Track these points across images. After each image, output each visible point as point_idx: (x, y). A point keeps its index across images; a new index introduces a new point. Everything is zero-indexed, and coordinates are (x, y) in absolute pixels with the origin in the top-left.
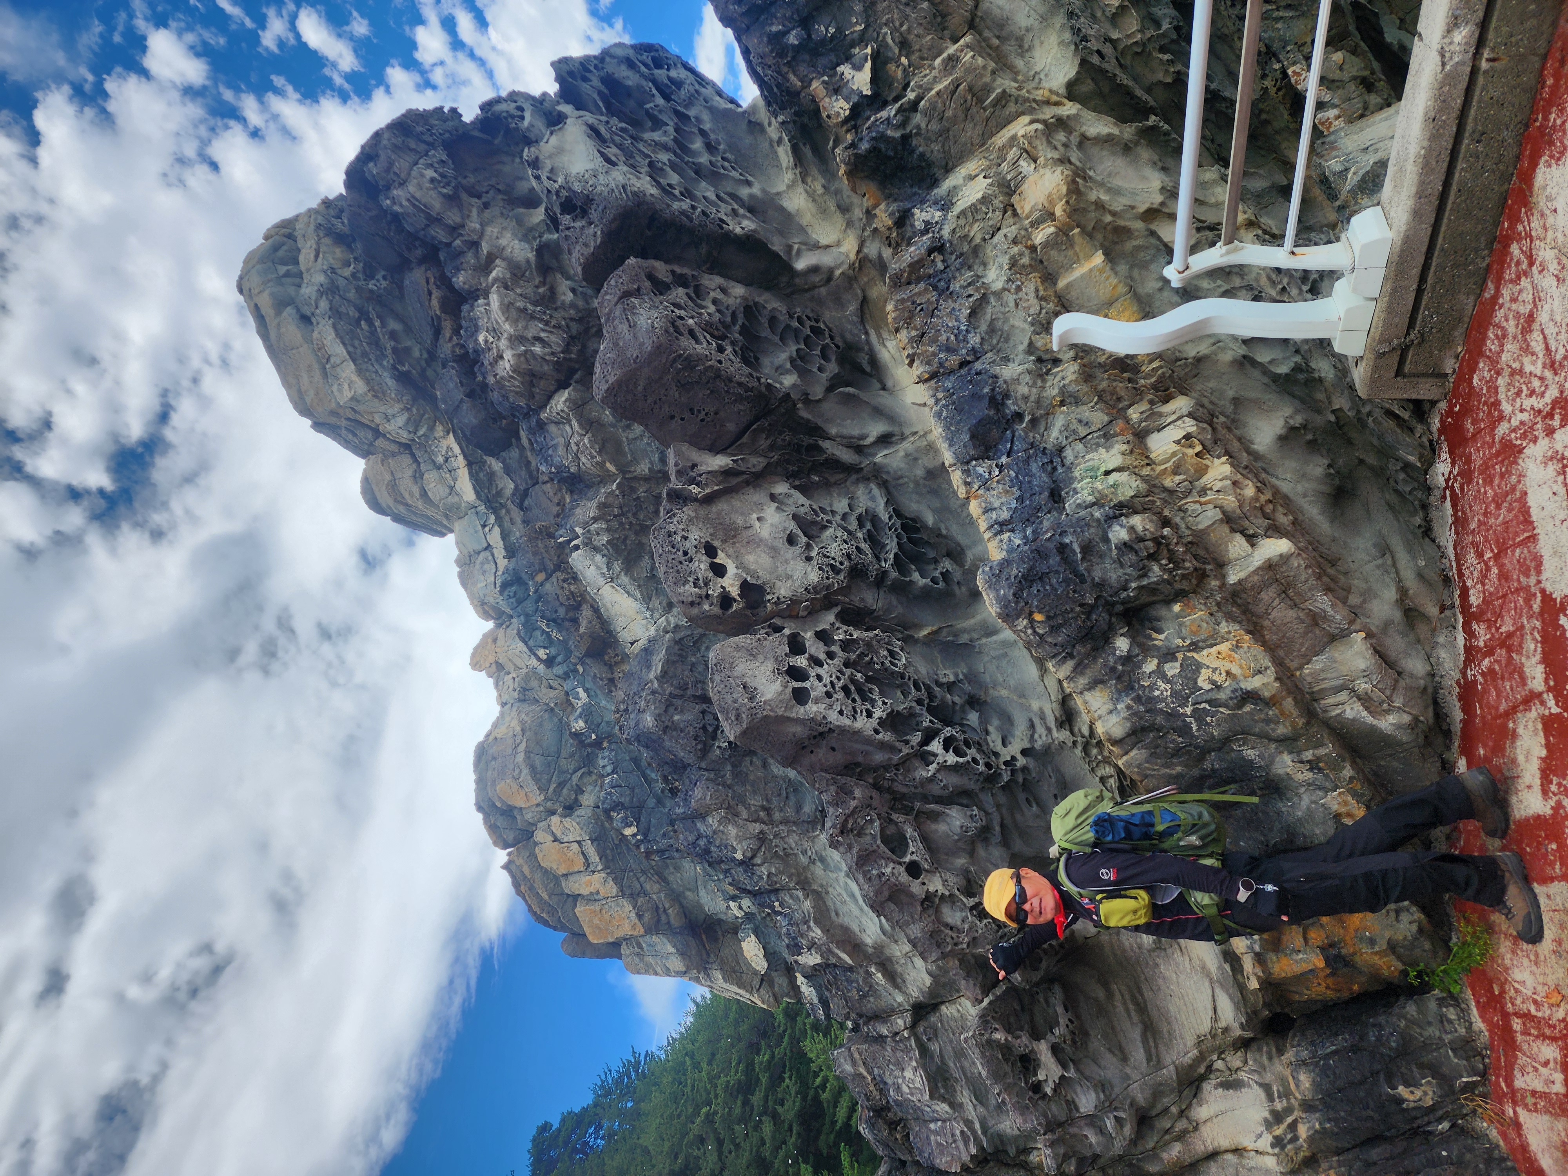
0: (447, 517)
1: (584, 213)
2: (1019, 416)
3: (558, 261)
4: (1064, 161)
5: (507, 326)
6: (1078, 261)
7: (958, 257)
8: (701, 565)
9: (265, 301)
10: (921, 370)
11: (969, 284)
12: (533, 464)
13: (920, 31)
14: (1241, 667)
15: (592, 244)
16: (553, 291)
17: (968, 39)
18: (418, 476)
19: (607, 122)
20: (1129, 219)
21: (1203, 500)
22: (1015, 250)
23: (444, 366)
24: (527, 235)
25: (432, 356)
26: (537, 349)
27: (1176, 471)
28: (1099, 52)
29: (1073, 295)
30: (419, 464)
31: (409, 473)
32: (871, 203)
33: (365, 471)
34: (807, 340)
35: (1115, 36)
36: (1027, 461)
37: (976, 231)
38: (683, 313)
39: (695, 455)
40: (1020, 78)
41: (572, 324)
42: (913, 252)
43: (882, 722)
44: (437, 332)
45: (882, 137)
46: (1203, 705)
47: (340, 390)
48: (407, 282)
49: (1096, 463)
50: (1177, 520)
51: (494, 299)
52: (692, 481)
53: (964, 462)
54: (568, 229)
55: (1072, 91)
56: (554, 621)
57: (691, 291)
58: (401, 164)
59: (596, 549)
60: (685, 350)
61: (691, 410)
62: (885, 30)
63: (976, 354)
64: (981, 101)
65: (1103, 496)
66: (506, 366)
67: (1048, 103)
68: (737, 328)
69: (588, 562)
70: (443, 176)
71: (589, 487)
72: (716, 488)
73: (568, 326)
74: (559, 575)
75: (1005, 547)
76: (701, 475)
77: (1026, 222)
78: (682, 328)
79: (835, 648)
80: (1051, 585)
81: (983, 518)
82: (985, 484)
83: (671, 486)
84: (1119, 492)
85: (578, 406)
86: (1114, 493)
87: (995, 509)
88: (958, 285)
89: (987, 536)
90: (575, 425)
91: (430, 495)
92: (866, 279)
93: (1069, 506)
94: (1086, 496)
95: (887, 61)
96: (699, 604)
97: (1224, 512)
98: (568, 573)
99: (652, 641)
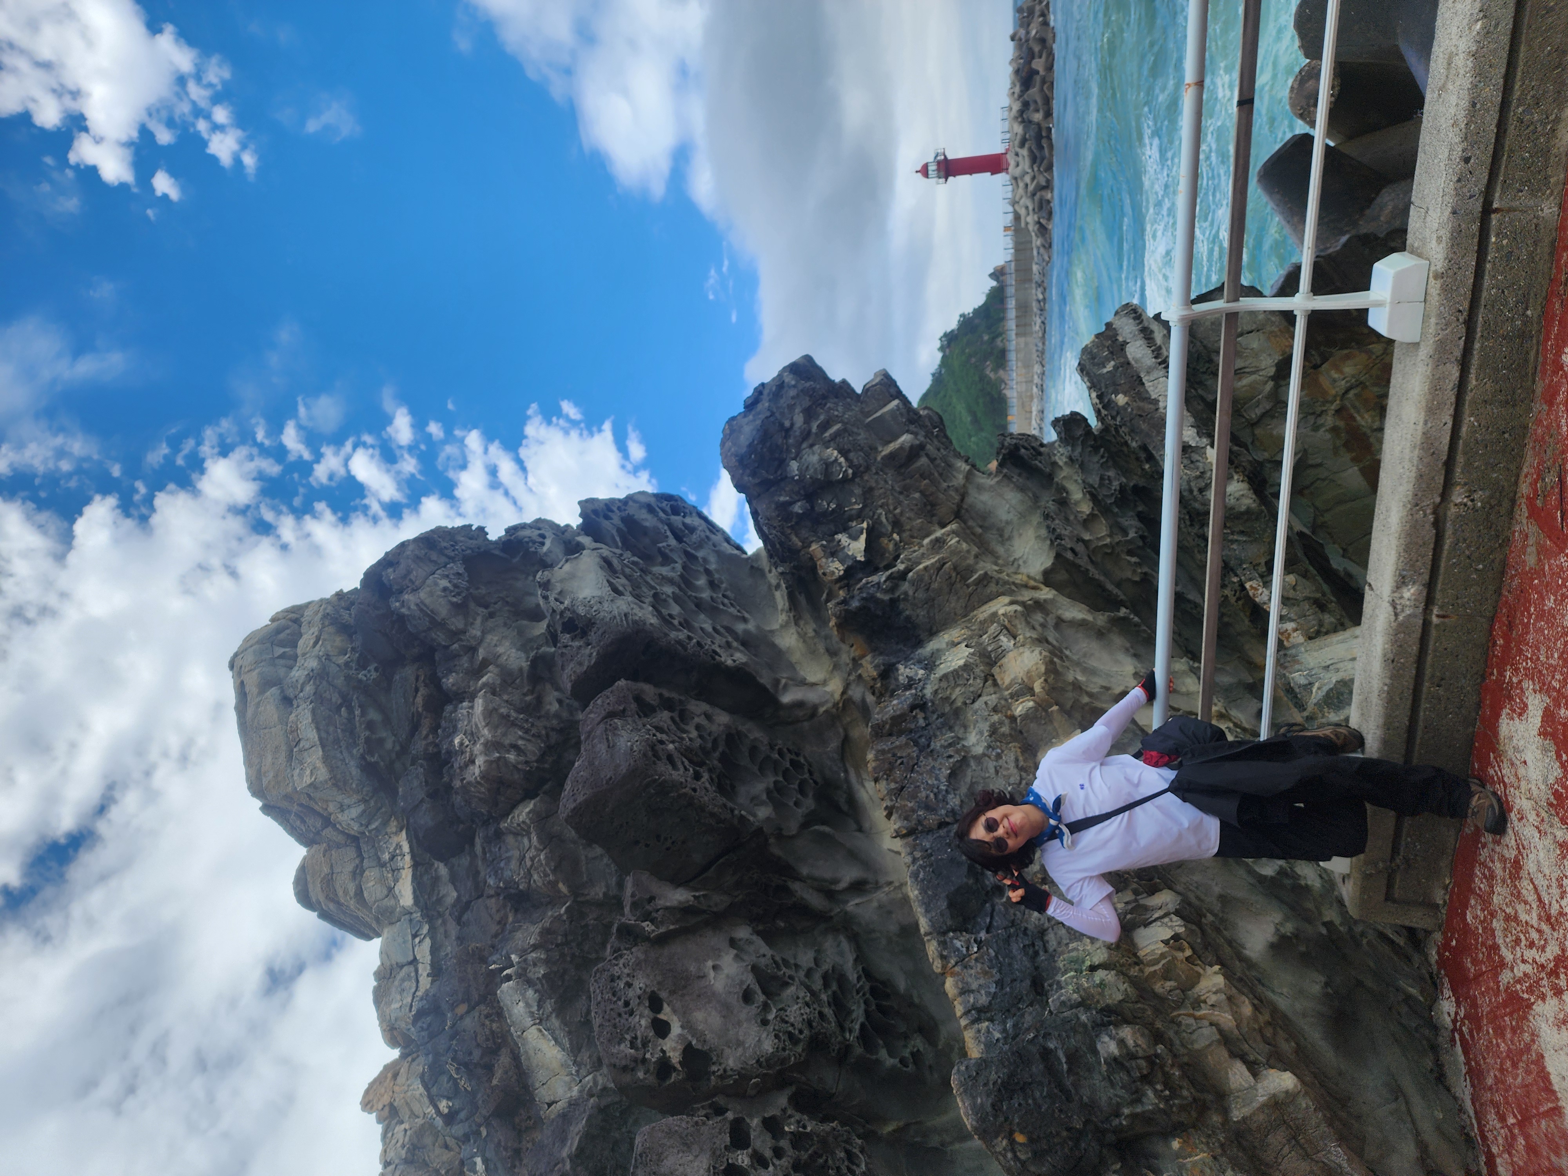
0: (377, 920)
1: (584, 634)
3: (551, 672)
4: (1042, 641)
5: (486, 732)
6: (1056, 735)
7: (939, 717)
8: (642, 1022)
9: (252, 680)
10: (899, 824)
11: (950, 745)
12: (482, 874)
13: (912, 515)
15: (586, 663)
16: (539, 701)
17: (953, 526)
18: (358, 873)
19: (621, 555)
20: (1105, 701)
21: (1198, 1014)
22: (996, 718)
23: (413, 764)
24: (525, 645)
25: (404, 749)
26: (512, 757)
27: (1166, 975)
28: (1072, 550)
30: (363, 859)
31: (350, 867)
32: (857, 653)
33: (305, 858)
34: (785, 773)
35: (1087, 537)
36: (1007, 940)
37: (957, 694)
38: (664, 737)
39: (655, 886)
40: (1000, 562)
41: (551, 733)
42: (896, 705)
44: (415, 728)
45: (872, 598)
47: (301, 776)
48: (397, 677)
49: (1080, 954)
50: (1171, 1034)
51: (479, 704)
52: (647, 917)
53: (940, 932)
54: (566, 647)
55: (1048, 578)
57: (676, 715)
58: (418, 573)
59: (530, 983)
60: (661, 775)
61: (658, 837)
62: (880, 511)
64: (964, 579)
65: (1090, 996)
66: (475, 771)
67: (1026, 586)
68: (717, 754)
69: (517, 997)
70: (456, 586)
71: (536, 906)
72: (672, 927)
73: (547, 735)
74: (484, 1009)
75: (983, 1039)
76: (658, 911)
77: (1007, 693)
78: (661, 753)
79: (784, 1143)
80: (1034, 1099)
81: (959, 999)
82: (962, 960)
83: (623, 920)
84: (1107, 992)
85: (541, 819)
86: (1102, 994)
87: (972, 991)
88: (938, 744)
89: (963, 1022)
90: (534, 839)
91: (366, 894)
92: (848, 719)
93: (1053, 1001)
94: (1069, 993)
95: (882, 535)
96: (633, 1070)
97: (1221, 1031)
98: (493, 1007)
99: (573, 1104)
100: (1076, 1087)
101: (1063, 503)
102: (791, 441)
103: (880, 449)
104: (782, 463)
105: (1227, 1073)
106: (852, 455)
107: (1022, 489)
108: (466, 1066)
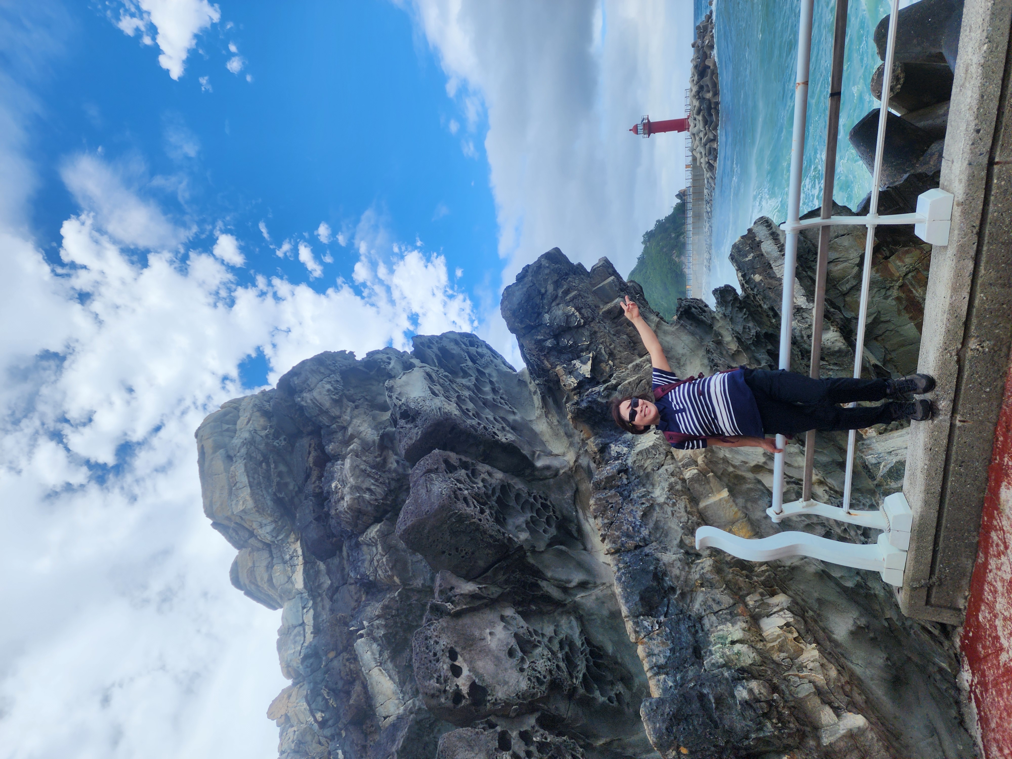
0: (281, 597)
1: (413, 420)
2: (673, 589)
3: (392, 443)
5: (351, 480)
6: (712, 492)
7: (636, 478)
8: (444, 666)
9: (209, 444)
10: (609, 546)
11: (643, 496)
12: (347, 570)
13: (621, 349)
15: (414, 438)
16: (385, 461)
18: (270, 567)
19: (438, 371)
20: (744, 471)
22: (673, 480)
23: (306, 499)
24: (377, 426)
25: (300, 490)
26: (367, 496)
27: (781, 649)
29: (709, 513)
30: (273, 558)
31: (265, 563)
32: (585, 436)
33: (237, 557)
34: (538, 511)
36: (678, 623)
37: (648, 464)
38: (462, 486)
39: (454, 580)
41: (392, 482)
42: (609, 470)
44: (308, 477)
45: (595, 401)
47: (237, 505)
48: (297, 444)
49: (725, 633)
50: (783, 687)
51: (348, 462)
52: (449, 600)
53: (635, 616)
54: (402, 428)
57: (469, 472)
58: (313, 380)
59: (375, 639)
60: (459, 510)
61: (457, 549)
62: (601, 346)
63: (646, 542)
65: (731, 661)
66: (344, 504)
68: (495, 498)
69: (366, 648)
70: (335, 389)
71: (380, 591)
72: (464, 607)
73: (389, 483)
74: (345, 655)
75: (661, 686)
76: (456, 596)
77: (680, 464)
78: (459, 496)
79: (533, 748)
80: (693, 726)
81: (646, 660)
82: (648, 634)
83: (434, 601)
84: (742, 659)
85: (384, 536)
86: (738, 659)
87: (655, 655)
88: (635, 495)
89: (649, 674)
90: (380, 548)
91: (274, 581)
92: (579, 478)
93: (707, 663)
94: (717, 658)
95: (601, 361)
96: (438, 696)
97: (816, 687)
98: (351, 654)
99: (400, 718)
100: (721, 719)
101: (719, 343)
102: (545, 301)
103: (601, 307)
104: (539, 315)
105: (820, 714)
106: (583, 311)
107: (693, 334)
108: (334, 691)
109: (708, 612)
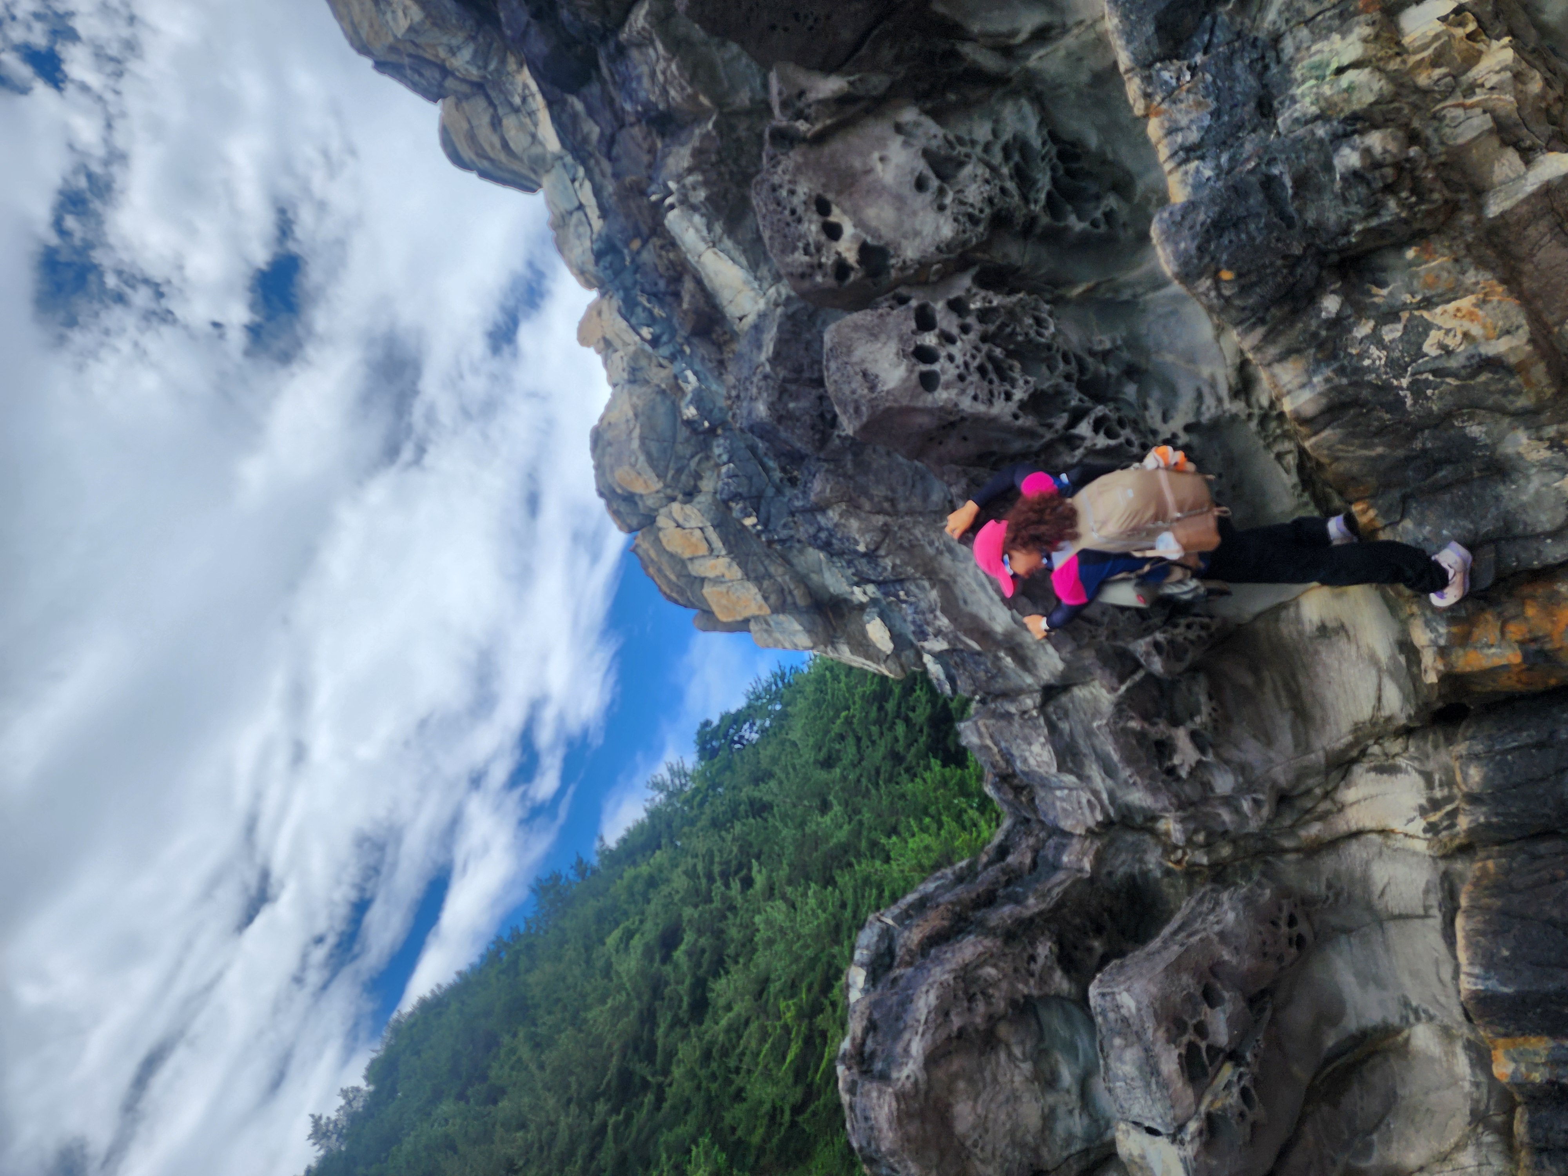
8: (812, 228)
12: (617, 100)
14: (1484, 326)
18: (496, 123)
21: (1470, 101)
27: (1437, 61)
30: (495, 107)
31: (486, 119)
33: (441, 117)
36: (1229, 60)
39: (802, 78)
43: (1023, 406)
46: (1424, 376)
47: (395, 19)
49: (1326, 56)
50: (1430, 131)
52: (799, 115)
53: (1145, 65)
56: (655, 295)
59: (694, 208)
61: (796, 16)
65: (1332, 105)
69: (685, 224)
71: (682, 127)
72: (829, 122)
74: (656, 241)
75: (1191, 181)
76: (810, 106)
79: (971, 320)
80: (1248, 233)
81: (1165, 141)
82: (1171, 95)
83: (775, 123)
84: (1354, 98)
85: (661, 21)
86: (1348, 101)
87: (1181, 129)
89: (1168, 167)
90: (660, 47)
93: (1282, 122)
94: (1307, 106)
96: (811, 275)
97: (1496, 117)
98: (665, 238)
99: (762, 316)
100: (1300, 211)
105: (1492, 166)
108: (655, 296)
109: (1292, 24)
